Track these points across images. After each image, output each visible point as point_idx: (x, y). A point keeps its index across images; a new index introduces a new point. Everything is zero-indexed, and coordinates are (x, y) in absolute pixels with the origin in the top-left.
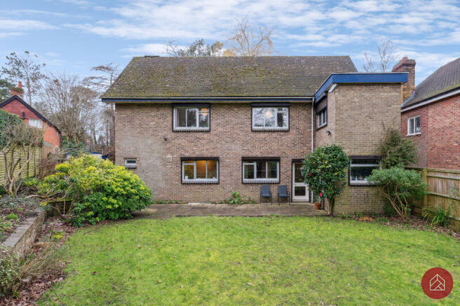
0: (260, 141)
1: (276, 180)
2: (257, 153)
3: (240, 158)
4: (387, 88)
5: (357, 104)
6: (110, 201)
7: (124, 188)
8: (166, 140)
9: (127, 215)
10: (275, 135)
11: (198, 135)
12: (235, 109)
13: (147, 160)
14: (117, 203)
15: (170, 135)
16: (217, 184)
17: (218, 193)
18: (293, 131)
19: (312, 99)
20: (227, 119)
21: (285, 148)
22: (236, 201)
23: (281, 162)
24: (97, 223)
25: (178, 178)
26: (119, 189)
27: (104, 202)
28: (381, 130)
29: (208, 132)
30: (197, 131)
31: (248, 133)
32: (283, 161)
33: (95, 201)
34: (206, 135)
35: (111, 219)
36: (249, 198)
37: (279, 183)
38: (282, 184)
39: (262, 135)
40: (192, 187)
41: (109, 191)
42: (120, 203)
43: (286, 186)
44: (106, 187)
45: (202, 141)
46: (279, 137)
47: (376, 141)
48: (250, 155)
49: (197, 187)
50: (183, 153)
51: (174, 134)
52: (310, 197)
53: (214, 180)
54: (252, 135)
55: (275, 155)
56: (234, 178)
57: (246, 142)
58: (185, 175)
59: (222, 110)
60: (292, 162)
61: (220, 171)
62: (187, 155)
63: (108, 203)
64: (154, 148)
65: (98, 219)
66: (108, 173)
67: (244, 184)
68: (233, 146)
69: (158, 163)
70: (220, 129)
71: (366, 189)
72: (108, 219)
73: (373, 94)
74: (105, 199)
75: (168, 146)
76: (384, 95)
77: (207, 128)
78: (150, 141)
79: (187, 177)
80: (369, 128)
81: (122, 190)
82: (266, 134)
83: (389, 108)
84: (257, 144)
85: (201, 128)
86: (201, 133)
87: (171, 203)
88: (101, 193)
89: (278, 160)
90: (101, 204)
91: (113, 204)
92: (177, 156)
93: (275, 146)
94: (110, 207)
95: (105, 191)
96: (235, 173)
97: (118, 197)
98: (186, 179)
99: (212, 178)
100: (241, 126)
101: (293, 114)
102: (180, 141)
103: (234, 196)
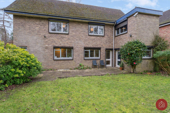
0: (92, 40)
1: (99, 58)
2: (90, 46)
3: (83, 47)
4: (155, 17)
5: (145, 23)
6: (17, 71)
7: (27, 62)
8: (45, 37)
9: (28, 80)
10: (98, 38)
11: (62, 35)
12: (81, 25)
13: (34, 48)
14: (23, 73)
15: (47, 35)
16: (72, 60)
17: (72, 64)
18: (106, 36)
19: (115, 23)
20: (77, 29)
21: (103, 44)
22: (82, 68)
23: (101, 50)
24: (6, 88)
25: (52, 57)
26: (24, 63)
27: (12, 73)
28: (153, 35)
29: (68, 34)
30: (62, 34)
31: (87, 36)
32: (102, 49)
33: (4, 72)
34: (66, 36)
35: (17, 84)
36: (87, 66)
37: (100, 59)
38: (101, 59)
39: (93, 37)
40: (59, 62)
41: (17, 64)
42: (25, 73)
43: (103, 61)
44: (14, 62)
45: (65, 39)
46: (100, 38)
47: (151, 40)
48: (88, 46)
49: (62, 61)
50: (55, 44)
51: (49, 35)
52: (112, 65)
53: (70, 58)
54: (89, 37)
55: (99, 46)
56: (80, 57)
57: (85, 40)
58: (55, 56)
59: (75, 24)
60: (105, 50)
61: (74, 54)
62: (57, 45)
63: (15, 73)
64: (37, 41)
65: (7, 85)
66: (15, 52)
67: (85, 60)
68: (80, 42)
69: (40, 49)
70: (74, 34)
71: (147, 61)
72: (15, 84)
73: (150, 19)
74: (13, 70)
75: (46, 40)
76: (154, 20)
77: (67, 33)
78: (35, 38)
79: (56, 57)
80: (149, 34)
81: (26, 63)
82: (95, 37)
83: (155, 26)
84: (91, 42)
85: (64, 32)
86: (64, 35)
87: (48, 70)
88: (9, 66)
89: (99, 49)
90: (9, 74)
91: (19, 74)
92: (51, 46)
93: (98, 43)
94: (17, 76)
95: (14, 64)
96: (81, 55)
97: (23, 69)
98: (56, 58)
99: (69, 57)
100: (84, 33)
101: (106, 29)
102: (53, 38)
103: (80, 65)
